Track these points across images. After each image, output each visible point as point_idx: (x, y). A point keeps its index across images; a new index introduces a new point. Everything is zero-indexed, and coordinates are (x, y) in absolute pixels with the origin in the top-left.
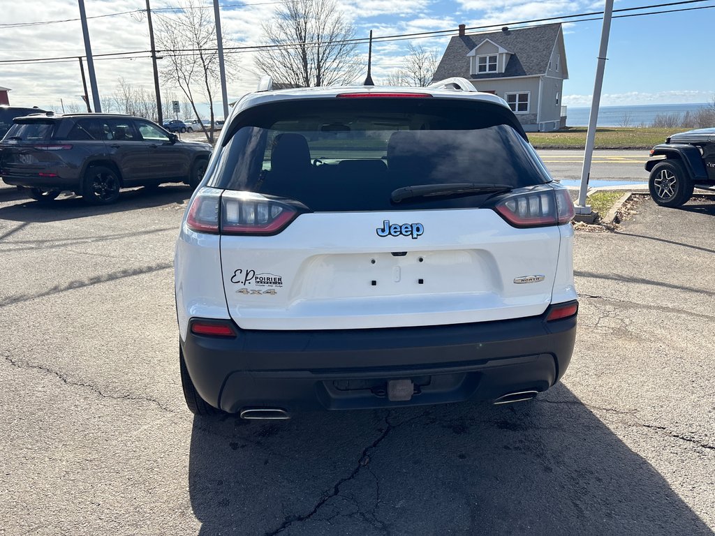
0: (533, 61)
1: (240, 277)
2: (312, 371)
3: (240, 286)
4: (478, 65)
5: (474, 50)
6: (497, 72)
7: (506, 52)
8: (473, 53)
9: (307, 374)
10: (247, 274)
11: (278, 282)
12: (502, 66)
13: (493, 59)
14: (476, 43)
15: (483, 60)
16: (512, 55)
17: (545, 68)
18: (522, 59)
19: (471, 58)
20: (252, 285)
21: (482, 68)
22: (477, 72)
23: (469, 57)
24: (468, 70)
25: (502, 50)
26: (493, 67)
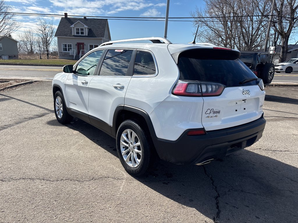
0: (98, 32)
1: (209, 112)
2: (229, 142)
3: (208, 115)
4: (75, 31)
5: (73, 25)
6: (84, 35)
7: (88, 27)
8: (73, 26)
9: (227, 143)
10: (211, 110)
11: (219, 112)
12: (86, 33)
13: (82, 30)
14: (73, 22)
15: (78, 29)
16: (89, 29)
17: (104, 35)
18: (94, 31)
19: (72, 28)
20: (212, 115)
21: (78, 33)
22: (76, 34)
23: (71, 28)
24: (71, 33)
25: (86, 26)
26: (82, 33)
